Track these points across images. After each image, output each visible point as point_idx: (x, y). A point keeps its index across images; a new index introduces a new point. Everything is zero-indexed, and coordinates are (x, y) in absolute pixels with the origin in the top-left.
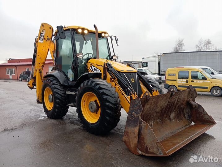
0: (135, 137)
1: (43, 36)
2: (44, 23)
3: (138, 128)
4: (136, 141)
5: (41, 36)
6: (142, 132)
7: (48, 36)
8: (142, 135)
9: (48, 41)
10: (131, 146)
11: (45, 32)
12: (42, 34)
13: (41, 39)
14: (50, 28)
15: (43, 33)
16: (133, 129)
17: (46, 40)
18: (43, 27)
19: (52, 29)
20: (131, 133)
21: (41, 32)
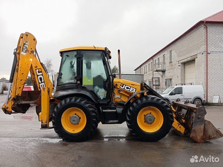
0: (201, 132)
1: (27, 47)
2: (28, 33)
3: (203, 125)
4: (202, 134)
5: (24, 47)
6: (206, 127)
7: (31, 49)
8: (206, 129)
9: (31, 54)
10: (197, 138)
11: (28, 43)
12: (26, 46)
13: (24, 51)
14: (34, 39)
15: (26, 43)
16: (199, 127)
17: (30, 52)
18: (27, 37)
19: (35, 41)
20: (198, 130)
21: (25, 43)
